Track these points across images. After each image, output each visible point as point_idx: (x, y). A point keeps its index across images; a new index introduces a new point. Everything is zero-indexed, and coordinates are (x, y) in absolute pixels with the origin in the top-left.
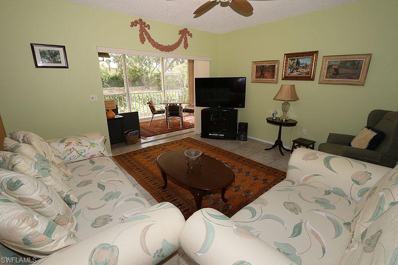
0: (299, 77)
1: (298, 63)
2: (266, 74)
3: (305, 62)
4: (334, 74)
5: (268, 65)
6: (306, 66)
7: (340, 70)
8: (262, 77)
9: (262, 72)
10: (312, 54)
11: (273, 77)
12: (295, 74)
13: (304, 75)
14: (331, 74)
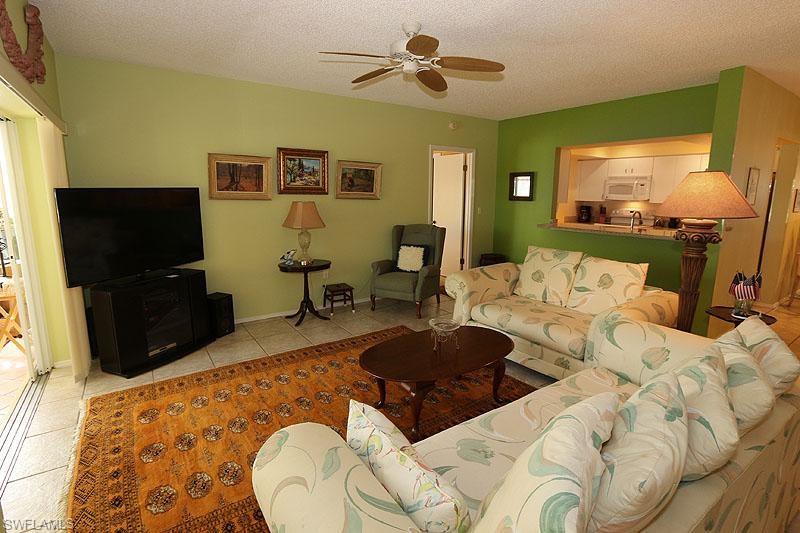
0: (305, 189)
1: (301, 166)
2: (243, 183)
3: (311, 166)
4: (349, 186)
5: (247, 164)
6: (313, 172)
7: (355, 181)
8: (233, 187)
9: (233, 179)
10: (321, 154)
11: (259, 187)
12: (299, 183)
13: (312, 185)
14: (346, 185)
